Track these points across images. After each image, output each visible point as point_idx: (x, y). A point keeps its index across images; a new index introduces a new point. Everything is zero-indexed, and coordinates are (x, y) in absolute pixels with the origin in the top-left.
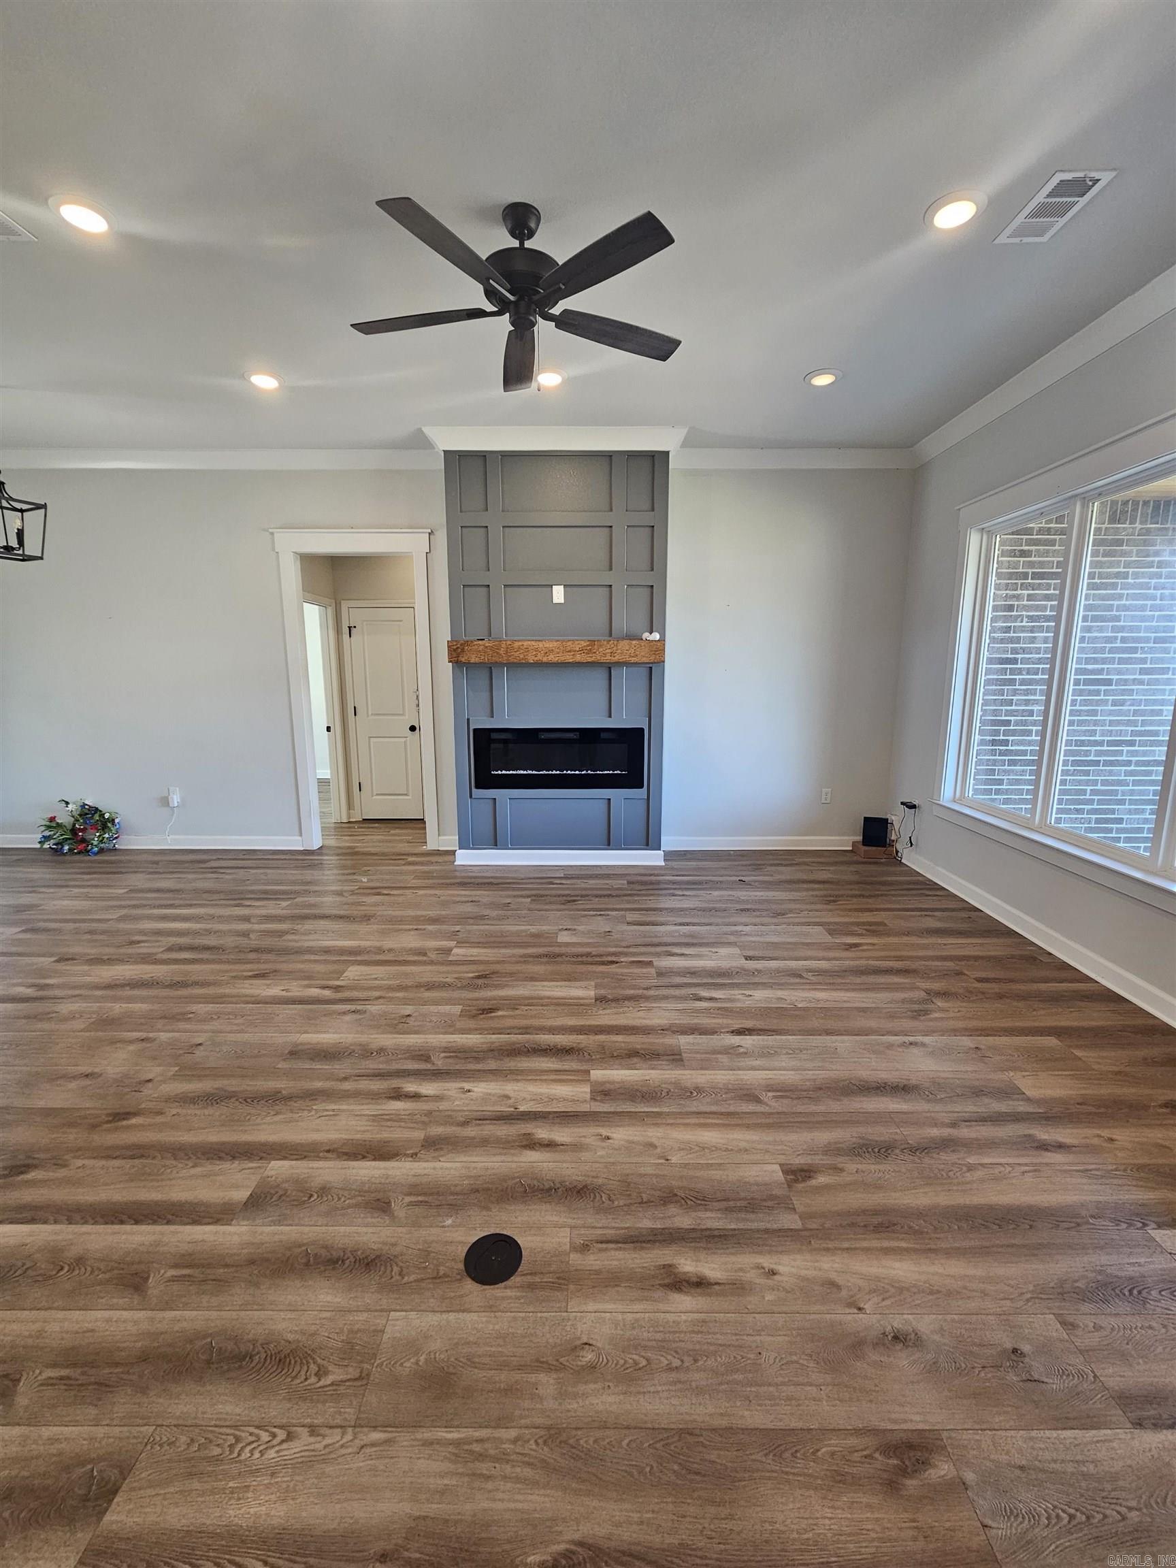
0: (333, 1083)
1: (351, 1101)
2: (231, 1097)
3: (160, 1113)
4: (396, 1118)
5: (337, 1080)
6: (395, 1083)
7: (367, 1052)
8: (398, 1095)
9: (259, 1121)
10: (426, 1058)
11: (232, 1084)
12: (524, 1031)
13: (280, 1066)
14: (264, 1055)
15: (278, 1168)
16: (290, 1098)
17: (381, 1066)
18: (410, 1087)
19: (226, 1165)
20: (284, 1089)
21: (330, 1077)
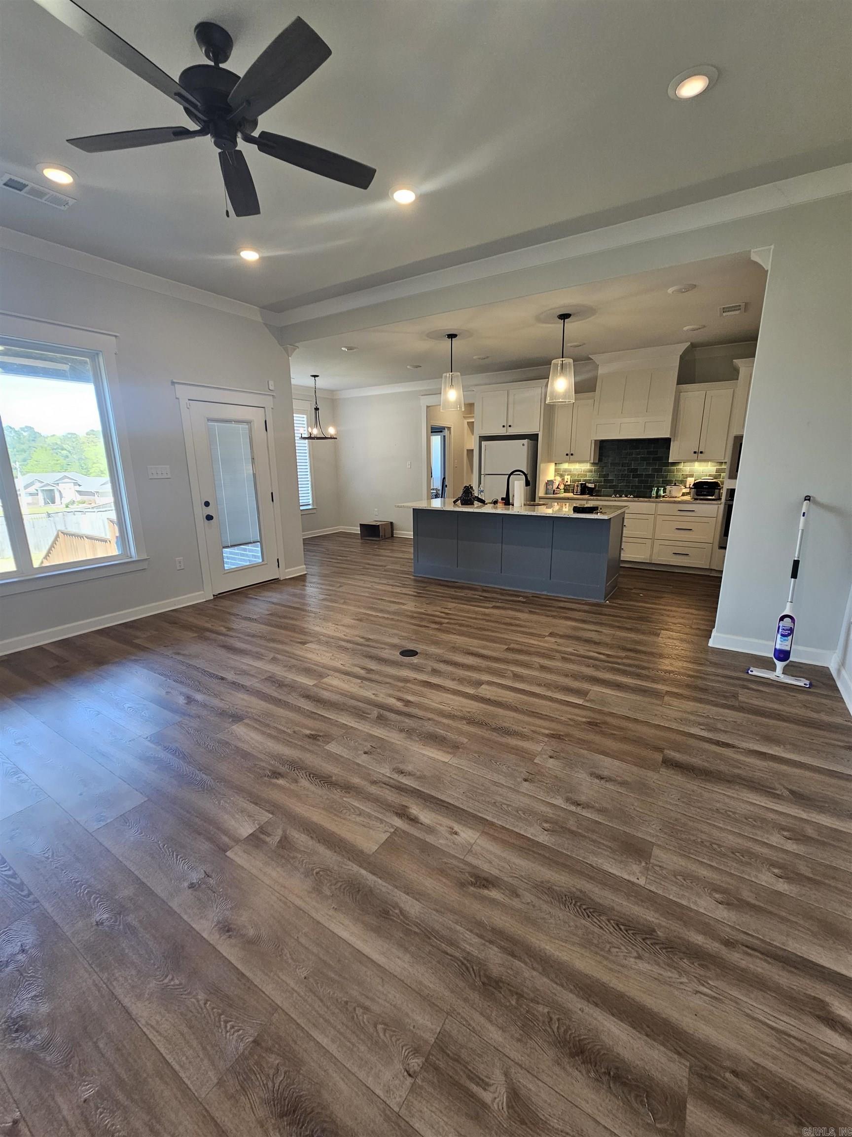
0: (437, 719)
1: (431, 707)
2: (494, 729)
3: (534, 732)
4: (414, 693)
5: (434, 720)
6: (406, 709)
7: (409, 733)
8: (407, 703)
9: (478, 712)
10: (380, 717)
11: (495, 736)
12: (313, 715)
13: (466, 740)
14: (476, 752)
15: (471, 691)
16: (462, 718)
17: (407, 721)
18: (399, 705)
19: (492, 698)
20: (464, 724)
21: (437, 723)
